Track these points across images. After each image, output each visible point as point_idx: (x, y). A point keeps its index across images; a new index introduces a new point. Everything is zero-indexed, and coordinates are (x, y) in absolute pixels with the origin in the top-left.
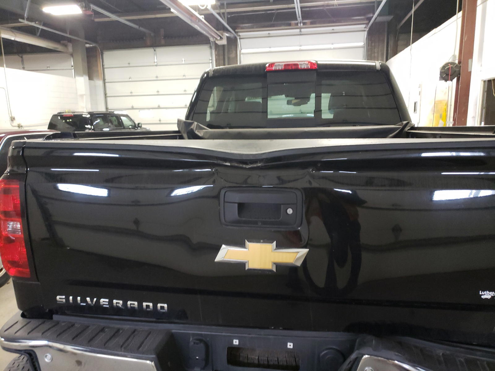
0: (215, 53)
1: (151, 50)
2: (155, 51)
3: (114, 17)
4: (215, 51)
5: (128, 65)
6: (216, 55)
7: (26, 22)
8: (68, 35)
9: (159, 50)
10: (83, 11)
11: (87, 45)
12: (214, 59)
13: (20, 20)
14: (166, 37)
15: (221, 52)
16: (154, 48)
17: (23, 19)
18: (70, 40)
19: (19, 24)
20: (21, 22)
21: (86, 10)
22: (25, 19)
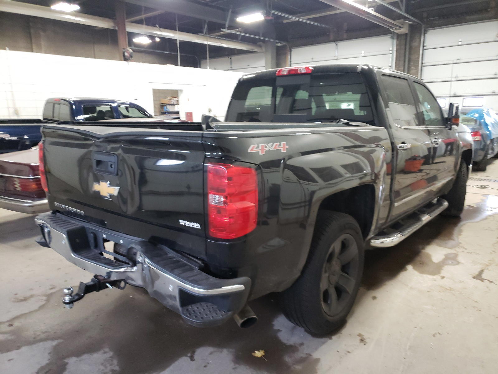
0: (397, 43)
1: (333, 45)
2: (337, 45)
3: (294, 18)
4: (397, 41)
5: (311, 60)
6: (397, 45)
7: (226, 31)
8: (261, 38)
9: (341, 44)
10: (264, 17)
11: (279, 44)
12: (395, 49)
13: (222, 30)
14: (347, 31)
15: (403, 42)
16: (336, 42)
17: (224, 28)
18: (264, 41)
19: (221, 33)
20: (223, 31)
21: (267, 16)
22: (226, 28)
